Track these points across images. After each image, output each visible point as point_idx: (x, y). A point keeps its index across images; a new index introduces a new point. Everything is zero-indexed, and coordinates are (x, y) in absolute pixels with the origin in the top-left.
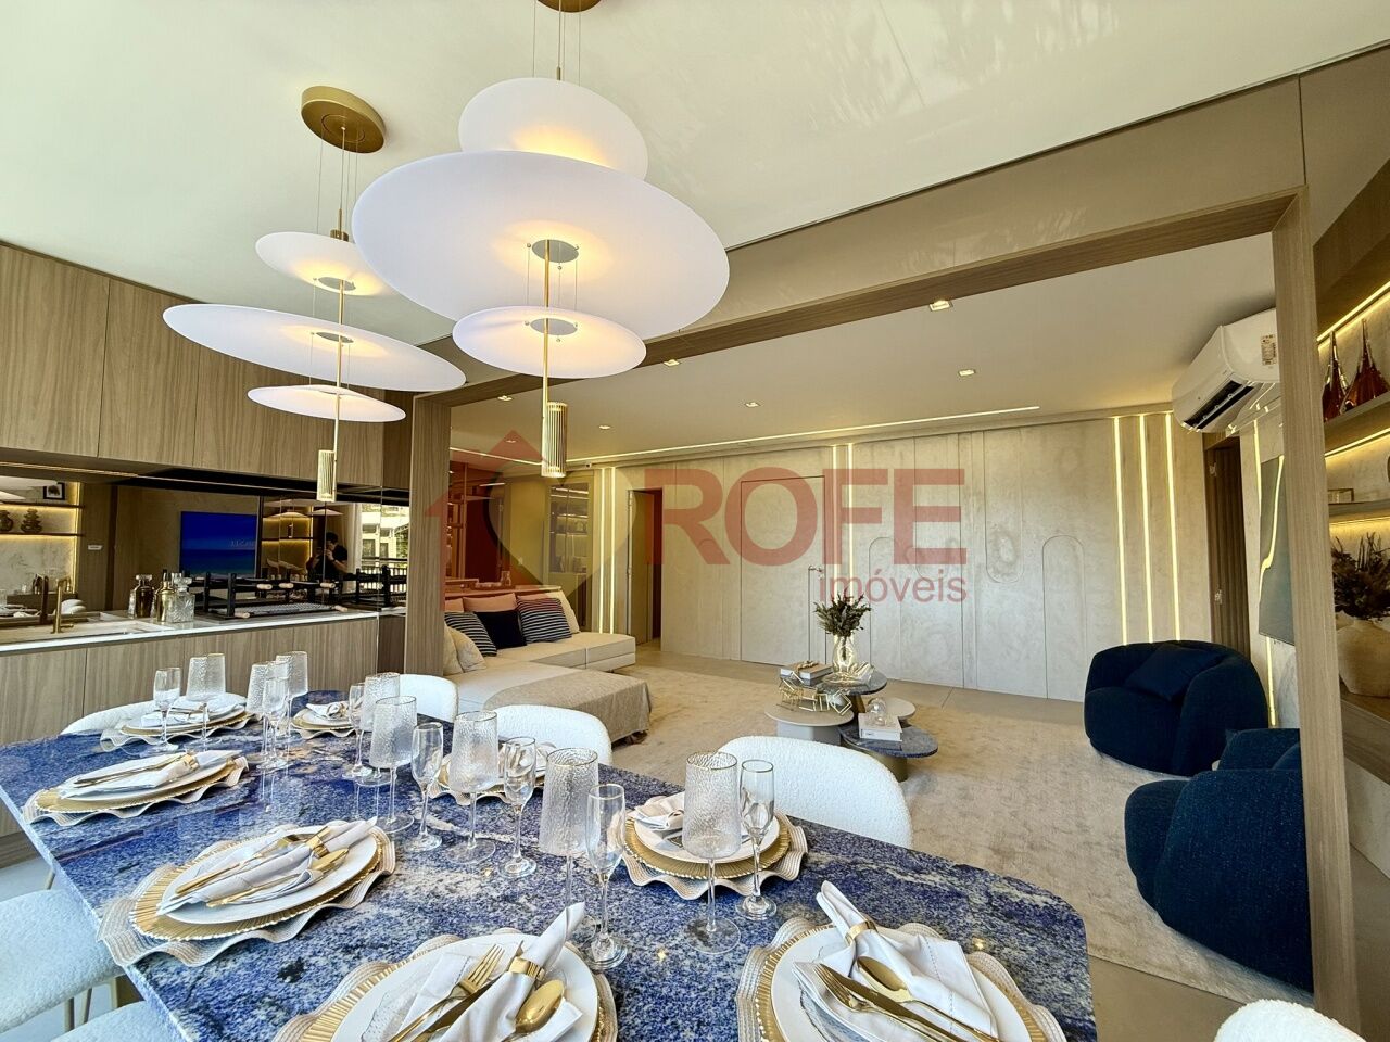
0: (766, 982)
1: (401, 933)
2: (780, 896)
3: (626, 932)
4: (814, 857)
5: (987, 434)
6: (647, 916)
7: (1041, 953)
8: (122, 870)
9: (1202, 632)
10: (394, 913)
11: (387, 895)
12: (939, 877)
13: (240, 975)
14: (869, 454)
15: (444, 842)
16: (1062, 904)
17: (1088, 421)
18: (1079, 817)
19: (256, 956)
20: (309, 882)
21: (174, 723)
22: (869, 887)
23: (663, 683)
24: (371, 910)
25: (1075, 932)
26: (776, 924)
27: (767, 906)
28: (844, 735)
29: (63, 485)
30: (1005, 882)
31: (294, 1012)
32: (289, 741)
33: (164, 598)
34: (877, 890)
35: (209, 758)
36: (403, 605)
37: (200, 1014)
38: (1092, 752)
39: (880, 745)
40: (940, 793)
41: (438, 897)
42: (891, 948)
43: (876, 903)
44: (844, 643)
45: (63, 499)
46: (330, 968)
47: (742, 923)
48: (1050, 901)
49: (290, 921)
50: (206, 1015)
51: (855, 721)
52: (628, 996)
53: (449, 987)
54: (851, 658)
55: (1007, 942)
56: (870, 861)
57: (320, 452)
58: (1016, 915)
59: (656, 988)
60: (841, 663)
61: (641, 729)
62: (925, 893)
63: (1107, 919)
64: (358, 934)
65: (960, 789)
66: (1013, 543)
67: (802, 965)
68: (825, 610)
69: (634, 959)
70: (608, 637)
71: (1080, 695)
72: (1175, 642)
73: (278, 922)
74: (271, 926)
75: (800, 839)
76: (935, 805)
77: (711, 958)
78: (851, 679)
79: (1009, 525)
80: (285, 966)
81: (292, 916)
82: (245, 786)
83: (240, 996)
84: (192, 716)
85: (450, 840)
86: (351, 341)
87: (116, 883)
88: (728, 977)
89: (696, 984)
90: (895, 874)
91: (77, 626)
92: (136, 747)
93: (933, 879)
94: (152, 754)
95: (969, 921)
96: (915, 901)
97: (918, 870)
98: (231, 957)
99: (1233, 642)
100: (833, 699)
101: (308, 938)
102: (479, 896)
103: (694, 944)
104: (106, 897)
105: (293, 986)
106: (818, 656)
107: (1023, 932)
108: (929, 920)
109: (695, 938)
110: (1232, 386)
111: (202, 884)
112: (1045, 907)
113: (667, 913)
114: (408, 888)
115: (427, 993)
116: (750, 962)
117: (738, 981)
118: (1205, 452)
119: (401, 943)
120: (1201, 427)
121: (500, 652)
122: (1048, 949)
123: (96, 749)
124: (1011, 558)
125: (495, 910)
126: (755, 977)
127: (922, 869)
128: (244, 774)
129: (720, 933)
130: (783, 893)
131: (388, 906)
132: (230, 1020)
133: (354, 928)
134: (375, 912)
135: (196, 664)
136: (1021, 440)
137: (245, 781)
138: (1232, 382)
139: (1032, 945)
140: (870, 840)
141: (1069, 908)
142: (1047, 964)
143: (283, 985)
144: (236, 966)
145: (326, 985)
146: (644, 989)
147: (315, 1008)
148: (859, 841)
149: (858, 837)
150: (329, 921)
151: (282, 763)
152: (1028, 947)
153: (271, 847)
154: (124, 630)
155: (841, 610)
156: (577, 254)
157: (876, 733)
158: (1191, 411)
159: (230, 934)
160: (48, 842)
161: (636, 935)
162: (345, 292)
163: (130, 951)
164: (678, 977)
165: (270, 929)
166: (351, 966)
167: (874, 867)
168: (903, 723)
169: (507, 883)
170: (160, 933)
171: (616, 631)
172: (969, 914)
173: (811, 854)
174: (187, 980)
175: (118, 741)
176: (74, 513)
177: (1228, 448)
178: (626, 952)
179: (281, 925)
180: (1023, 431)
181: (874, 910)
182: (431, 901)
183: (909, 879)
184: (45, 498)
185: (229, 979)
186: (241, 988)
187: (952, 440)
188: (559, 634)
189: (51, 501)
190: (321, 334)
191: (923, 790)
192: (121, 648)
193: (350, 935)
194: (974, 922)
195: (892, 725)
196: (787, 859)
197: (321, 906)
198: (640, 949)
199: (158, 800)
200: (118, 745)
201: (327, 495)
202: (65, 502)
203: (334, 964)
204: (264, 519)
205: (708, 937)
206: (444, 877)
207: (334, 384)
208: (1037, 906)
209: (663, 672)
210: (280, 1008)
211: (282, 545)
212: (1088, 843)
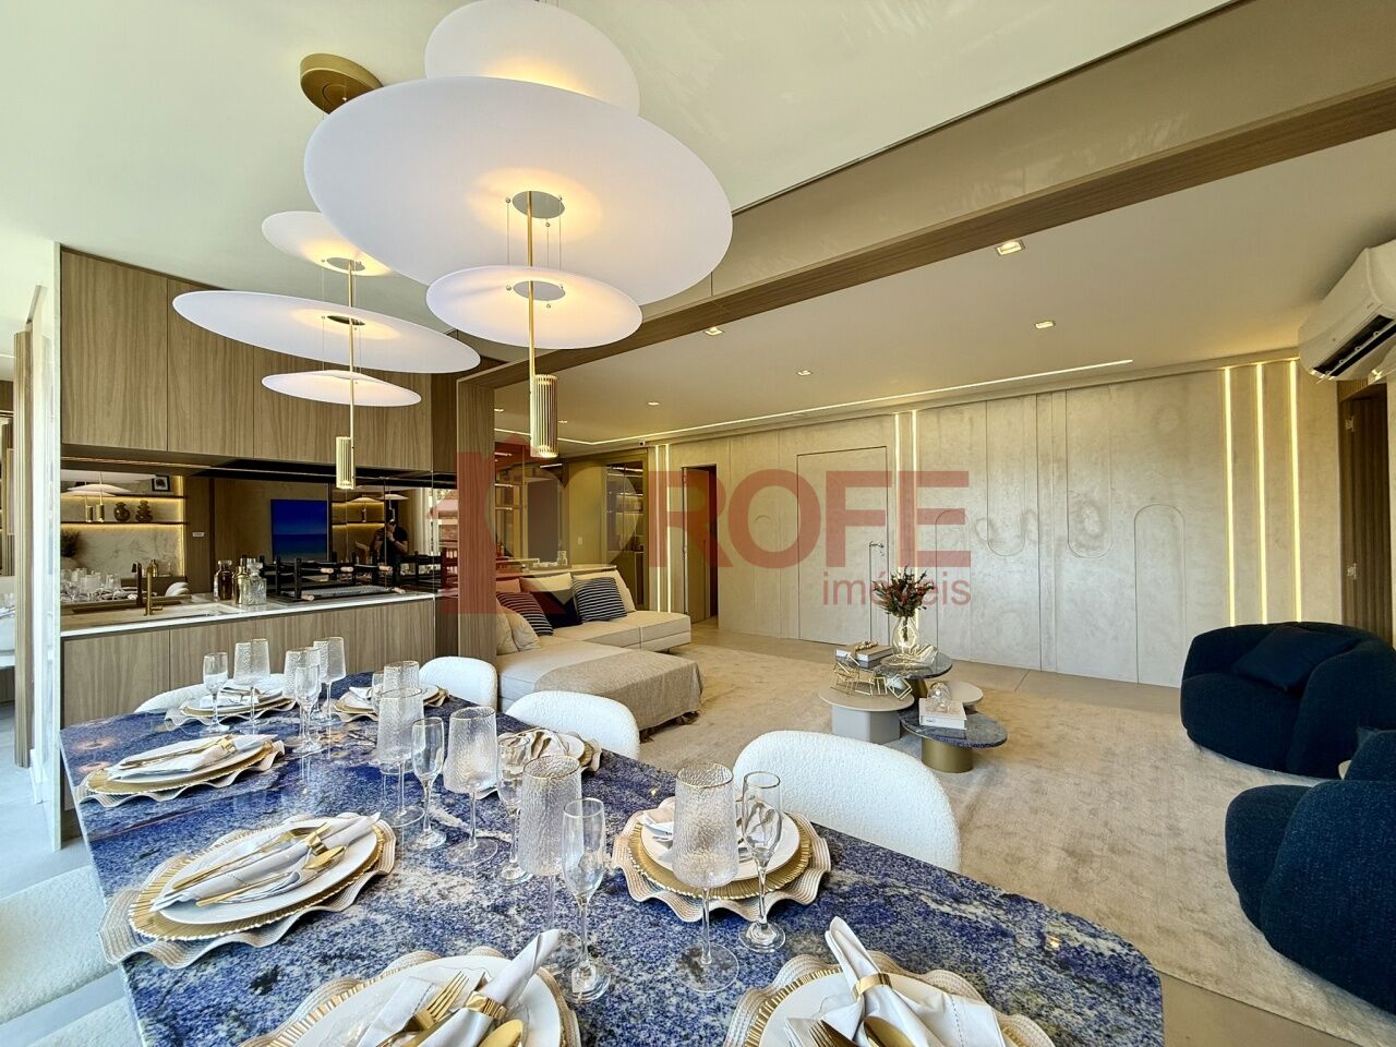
0: (755, 1037)
1: (382, 943)
2: (792, 922)
3: (614, 958)
4: (838, 875)
5: (1069, 393)
6: (640, 939)
7: (1102, 1019)
8: (142, 857)
9: (1330, 611)
10: (380, 918)
11: (379, 898)
12: (983, 908)
13: (215, 982)
14: (936, 420)
15: (449, 838)
16: (1135, 953)
17: (1191, 374)
18: (1170, 818)
19: (236, 960)
20: (299, 882)
21: (229, 703)
22: (897, 917)
23: (716, 663)
24: (358, 914)
25: (1147, 992)
26: (782, 958)
27: (774, 935)
28: (903, 721)
29: (168, 477)
30: (1063, 919)
31: (255, 1031)
32: (329, 724)
33: (240, 582)
34: (905, 922)
35: (248, 740)
36: (456, 586)
37: (166, 1025)
38: (1189, 744)
39: (942, 733)
40: (1008, 785)
41: (428, 903)
42: (907, 1009)
43: (903, 938)
44: (905, 623)
45: (169, 490)
46: (303, 980)
47: (743, 955)
48: (1118, 948)
49: (276, 924)
50: (172, 1027)
51: (915, 707)
52: (601, 1040)
53: (405, 1018)
54: (915, 639)
55: (1058, 999)
56: (902, 884)
57: (338, 439)
58: (1074, 965)
59: (633, 1031)
60: (903, 644)
61: (692, 710)
62: (963, 928)
63: (1201, 938)
64: (339, 941)
65: (1032, 782)
66: (1100, 516)
67: (797, 1023)
68: (884, 589)
69: (616, 993)
70: (665, 616)
71: (1175, 679)
72: (1294, 624)
73: (262, 925)
74: (255, 928)
75: (823, 854)
76: (1002, 799)
77: (702, 997)
78: (913, 661)
79: (1095, 494)
80: (260, 974)
81: (278, 919)
82: (276, 771)
83: (208, 1007)
84: (244, 698)
85: (454, 837)
86: (362, 324)
87: (134, 870)
88: (717, 1024)
89: (679, 1030)
90: (930, 903)
91: (165, 609)
92: (193, 728)
93: (975, 911)
94: (207, 735)
95: (1012, 969)
96: (949, 938)
97: (958, 899)
98: (213, 960)
99: (1370, 625)
100: (893, 682)
101: (291, 943)
102: (469, 904)
103: (686, 978)
104: (120, 885)
105: (262, 998)
106: (880, 636)
107: (1079, 988)
108: (964, 968)
109: (687, 971)
110: (1380, 321)
111: (199, 879)
112: (1112, 956)
113: (662, 937)
114: (401, 891)
115: (381, 1026)
116: (742, 1005)
117: (727, 1028)
118: (1341, 405)
119: (378, 955)
120: (1335, 374)
121: (556, 631)
122: (1111, 1015)
123: (159, 729)
124: (1097, 530)
125: (481, 922)
126: (746, 1027)
127: (963, 897)
128: (278, 758)
129: (716, 966)
130: (796, 919)
131: (376, 911)
132: (191, 1034)
133: (337, 934)
134: (362, 918)
135: (241, 649)
136: (1111, 398)
137: (279, 765)
138: (1380, 317)
139: (1091, 1008)
140: (904, 858)
141: (1143, 959)
142: (1108, 1036)
143: (252, 997)
144: (214, 971)
145: (293, 1000)
146: (619, 1031)
147: (276, 1027)
148: (892, 858)
149: (892, 853)
150: (316, 924)
151: (316, 747)
152: (1086, 1010)
153: (274, 841)
154: (206, 612)
155: (901, 589)
156: (563, 209)
157: (937, 720)
158: (1323, 355)
159: (214, 936)
160: (89, 822)
161: (624, 962)
162: (354, 273)
163: (122, 947)
164: (660, 1019)
165: (255, 931)
166: (324, 979)
167: (906, 892)
168: (969, 709)
169: (500, 890)
170: (150, 931)
171: (674, 610)
172: (1014, 959)
173: (834, 871)
174: (165, 983)
175: (178, 720)
176: (180, 502)
177: (1369, 398)
178: (608, 982)
179: (266, 928)
180: (1113, 388)
181: (899, 948)
182: (420, 907)
183: (945, 909)
184: (154, 490)
185: (204, 986)
186: (213, 997)
187: (1029, 403)
188: (613, 612)
189: (159, 493)
190: (331, 318)
191: (990, 781)
192: (199, 629)
193: (332, 942)
194: (1020, 970)
195: (954, 712)
196: (805, 878)
197: (308, 909)
198: (625, 980)
199: (192, 784)
200: (178, 725)
201: (347, 482)
202: (172, 493)
203: (307, 975)
204: (334, 505)
205: (702, 970)
206: (439, 880)
207: (347, 368)
208: (1101, 954)
209: (719, 651)
210: (243, 1023)
211: (350, 529)
212: (1180, 849)
